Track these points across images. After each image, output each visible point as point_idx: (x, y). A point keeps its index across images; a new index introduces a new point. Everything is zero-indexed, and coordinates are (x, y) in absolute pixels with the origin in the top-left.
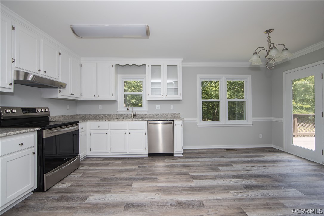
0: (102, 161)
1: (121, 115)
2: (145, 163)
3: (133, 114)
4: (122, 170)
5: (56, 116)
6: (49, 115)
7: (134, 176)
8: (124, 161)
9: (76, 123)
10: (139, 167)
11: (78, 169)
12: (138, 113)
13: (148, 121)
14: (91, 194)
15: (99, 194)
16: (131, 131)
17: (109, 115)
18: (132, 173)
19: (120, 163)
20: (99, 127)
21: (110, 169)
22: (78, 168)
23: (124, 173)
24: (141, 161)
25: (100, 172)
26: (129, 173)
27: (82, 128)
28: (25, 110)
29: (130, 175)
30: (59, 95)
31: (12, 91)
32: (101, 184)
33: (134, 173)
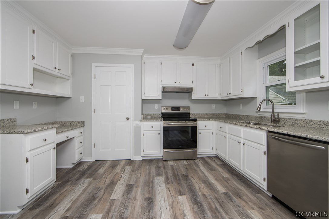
0: (218, 165)
1: (260, 117)
2: (244, 197)
4: (208, 181)
5: (199, 114)
6: (190, 112)
7: (200, 193)
10: (226, 193)
11: (195, 160)
14: (164, 176)
16: (246, 142)
17: (248, 116)
18: (206, 191)
19: (223, 177)
20: (220, 128)
21: (204, 174)
22: (195, 159)
23: (203, 185)
24: (245, 191)
25: (196, 170)
26: (204, 188)
27: (206, 126)
28: (173, 109)
29: (202, 189)
30: (193, 97)
31: (161, 98)
32: (177, 177)
33: (207, 192)
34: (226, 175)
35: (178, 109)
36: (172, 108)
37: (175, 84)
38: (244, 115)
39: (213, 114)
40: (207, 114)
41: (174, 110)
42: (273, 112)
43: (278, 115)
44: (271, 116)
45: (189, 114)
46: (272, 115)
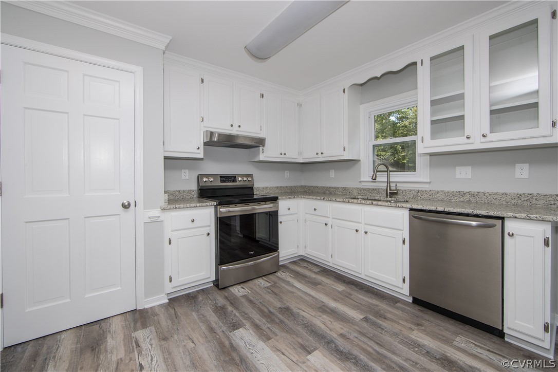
0: (316, 273)
1: (365, 190)
2: (389, 315)
3: (390, 190)
4: (327, 307)
5: (267, 187)
6: (254, 185)
7: (335, 336)
8: (349, 290)
9: (274, 199)
10: (365, 318)
11: (276, 274)
12: (400, 186)
13: (411, 210)
14: (248, 325)
15: (254, 332)
16: (368, 228)
17: (345, 189)
18: (338, 326)
19: (339, 292)
20: (315, 210)
21: (310, 295)
22: (275, 272)
23: (325, 317)
24: (383, 306)
25: (293, 293)
26: (331, 322)
27: (289, 209)
28: (224, 178)
29: (330, 326)
30: (262, 157)
31: (201, 156)
32: (273, 317)
33: (341, 328)
34: (340, 287)
35: (233, 178)
36: (221, 177)
37: (231, 128)
38: (338, 188)
39: (286, 187)
40: (278, 187)
41: (224, 182)
42: (389, 182)
43: (396, 185)
44: (386, 188)
45: (252, 188)
46: (387, 186)
